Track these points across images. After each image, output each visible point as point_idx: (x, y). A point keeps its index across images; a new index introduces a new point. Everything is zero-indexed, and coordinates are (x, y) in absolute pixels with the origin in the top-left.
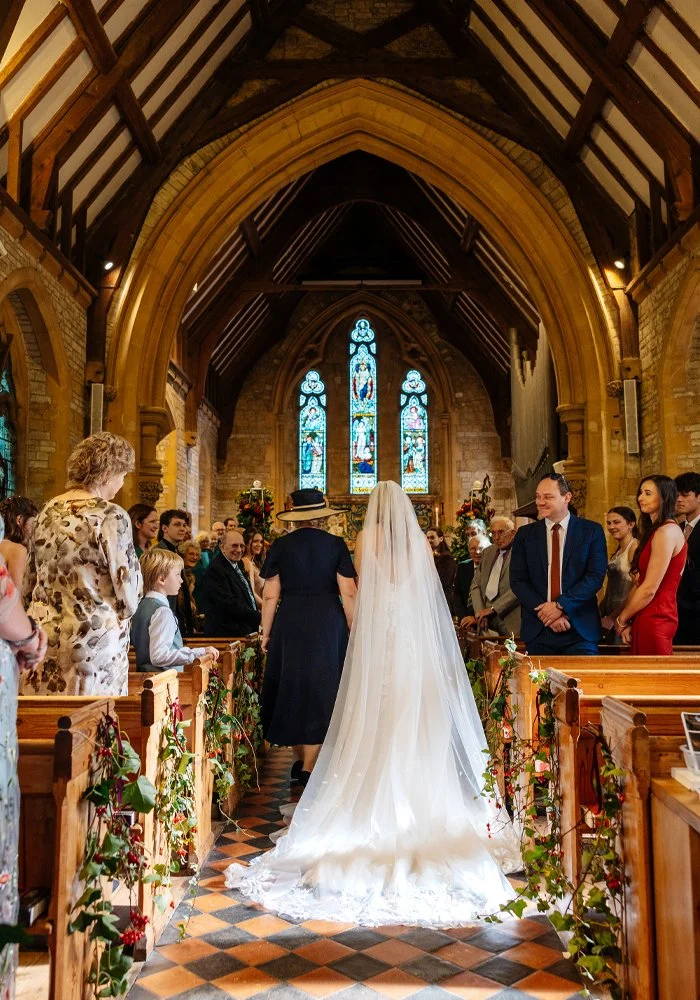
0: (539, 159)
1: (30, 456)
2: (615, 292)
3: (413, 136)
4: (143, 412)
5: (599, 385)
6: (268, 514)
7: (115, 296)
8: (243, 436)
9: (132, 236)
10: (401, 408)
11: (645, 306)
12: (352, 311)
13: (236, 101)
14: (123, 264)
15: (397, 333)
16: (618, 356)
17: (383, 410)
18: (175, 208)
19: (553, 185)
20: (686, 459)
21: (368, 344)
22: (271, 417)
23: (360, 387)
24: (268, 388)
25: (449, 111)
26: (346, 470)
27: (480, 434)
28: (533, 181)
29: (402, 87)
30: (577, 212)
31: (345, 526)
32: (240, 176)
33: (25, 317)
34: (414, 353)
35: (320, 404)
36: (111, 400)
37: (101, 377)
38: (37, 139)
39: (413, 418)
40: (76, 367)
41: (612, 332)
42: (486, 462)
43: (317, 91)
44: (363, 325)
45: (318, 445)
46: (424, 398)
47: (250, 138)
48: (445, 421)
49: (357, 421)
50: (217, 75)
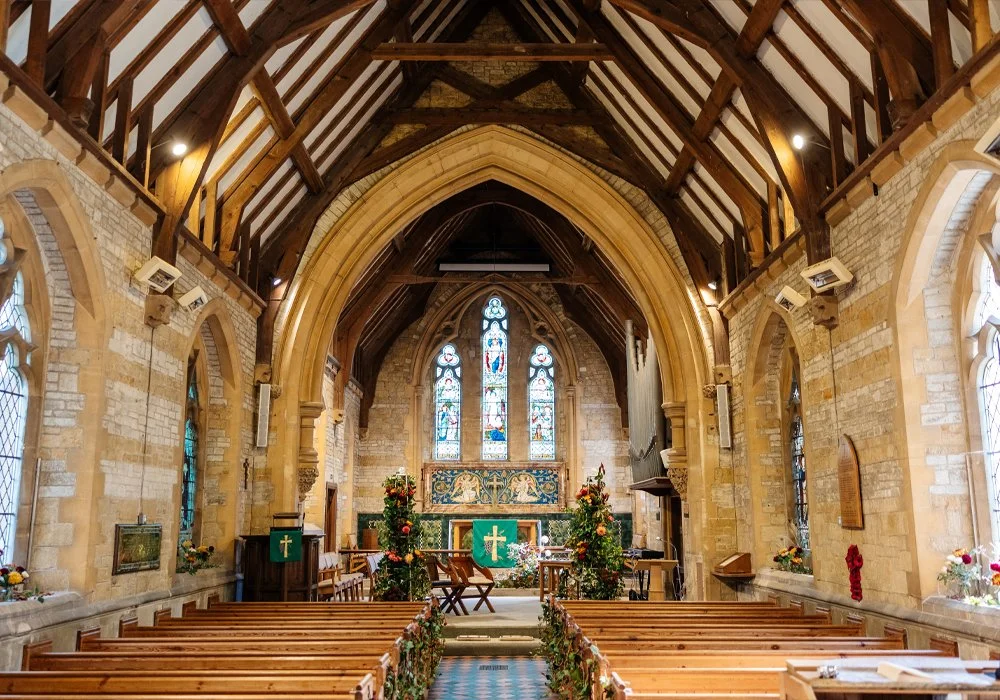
0: (645, 194)
1: (208, 451)
2: (709, 309)
3: (538, 171)
4: (303, 406)
5: (697, 386)
6: (411, 497)
7: (282, 307)
8: (384, 406)
9: (298, 255)
10: (530, 380)
11: (733, 322)
12: (485, 292)
13: (388, 142)
14: (289, 279)
15: (527, 312)
16: (713, 363)
17: (513, 382)
18: (334, 231)
19: (656, 216)
20: (767, 457)
21: (500, 321)
22: (410, 388)
23: (492, 360)
24: (408, 361)
25: (569, 153)
26: (479, 438)
27: (603, 406)
28: (640, 213)
29: (530, 133)
30: (677, 240)
31: (478, 491)
32: (391, 204)
33: (209, 335)
34: (542, 331)
35: (455, 375)
36: (276, 397)
37: (268, 378)
38: (227, 192)
39: (541, 390)
40: (248, 371)
41: (707, 343)
42: (608, 431)
43: (458, 135)
44: (495, 303)
45: (453, 413)
46: (551, 371)
47: (400, 173)
48: (571, 393)
49: (489, 392)
50: (372, 120)
